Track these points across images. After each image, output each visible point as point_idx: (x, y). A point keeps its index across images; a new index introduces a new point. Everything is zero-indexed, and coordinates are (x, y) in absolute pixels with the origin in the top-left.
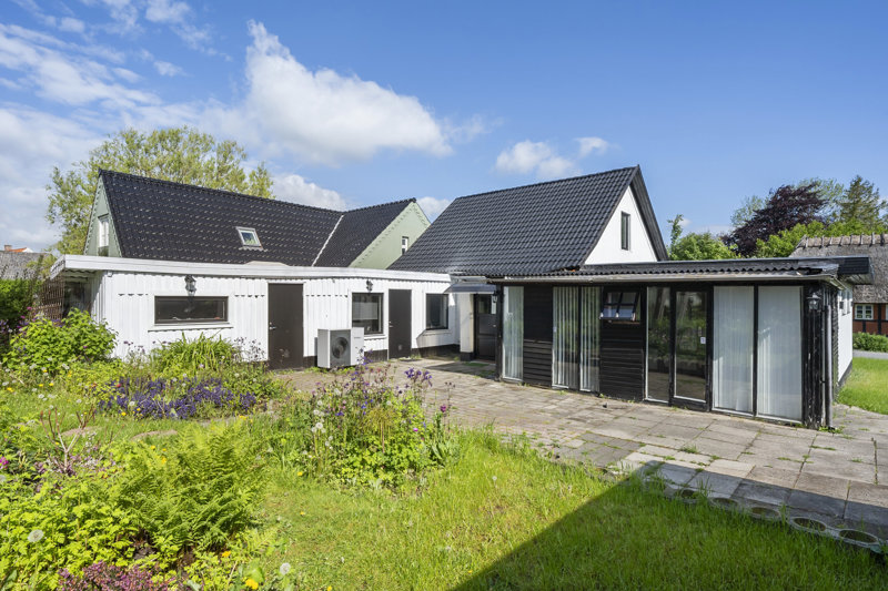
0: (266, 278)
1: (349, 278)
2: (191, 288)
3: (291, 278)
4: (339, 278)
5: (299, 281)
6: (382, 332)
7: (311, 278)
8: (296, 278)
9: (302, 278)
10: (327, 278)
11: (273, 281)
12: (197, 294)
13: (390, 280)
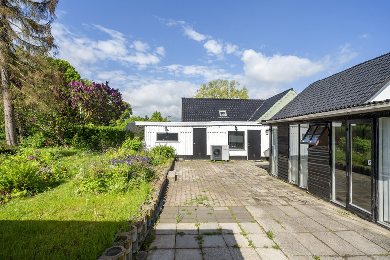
0: (192, 126)
1: (226, 125)
2: (167, 130)
3: (201, 126)
4: (222, 126)
5: (204, 127)
6: (244, 148)
7: (209, 126)
8: (203, 126)
9: (205, 126)
10: (216, 126)
11: (194, 128)
12: (169, 132)
13: (248, 126)
